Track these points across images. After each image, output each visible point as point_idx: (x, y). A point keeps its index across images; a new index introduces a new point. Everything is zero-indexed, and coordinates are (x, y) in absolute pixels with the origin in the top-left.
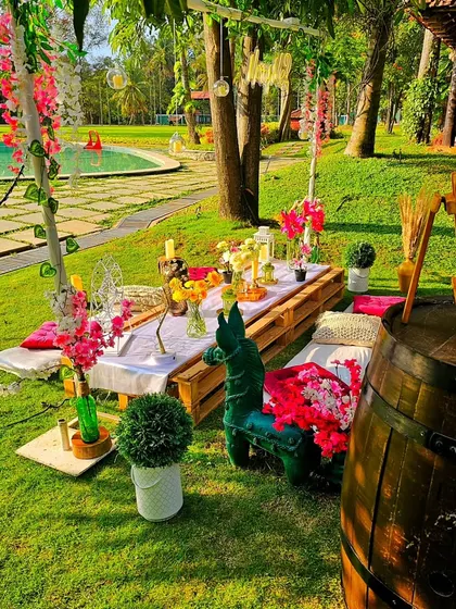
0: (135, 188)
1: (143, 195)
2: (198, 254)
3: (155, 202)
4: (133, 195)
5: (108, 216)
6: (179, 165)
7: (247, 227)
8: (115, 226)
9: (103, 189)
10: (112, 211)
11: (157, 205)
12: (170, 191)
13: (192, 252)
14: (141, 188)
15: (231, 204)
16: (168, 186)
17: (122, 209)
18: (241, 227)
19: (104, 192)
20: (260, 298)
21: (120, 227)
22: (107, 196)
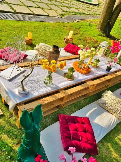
0: (79, 6)
1: (79, 10)
2: (80, 39)
3: (82, 13)
4: (76, 8)
5: (64, 13)
6: (98, 4)
7: (103, 36)
8: (64, 17)
9: (69, 3)
10: (67, 12)
11: (82, 15)
12: (89, 11)
13: (79, 38)
14: (80, 7)
15: (102, 25)
16: (90, 9)
17: (70, 12)
18: (101, 35)
19: (68, 4)
20: (86, 74)
21: (65, 18)
22: (68, 6)
